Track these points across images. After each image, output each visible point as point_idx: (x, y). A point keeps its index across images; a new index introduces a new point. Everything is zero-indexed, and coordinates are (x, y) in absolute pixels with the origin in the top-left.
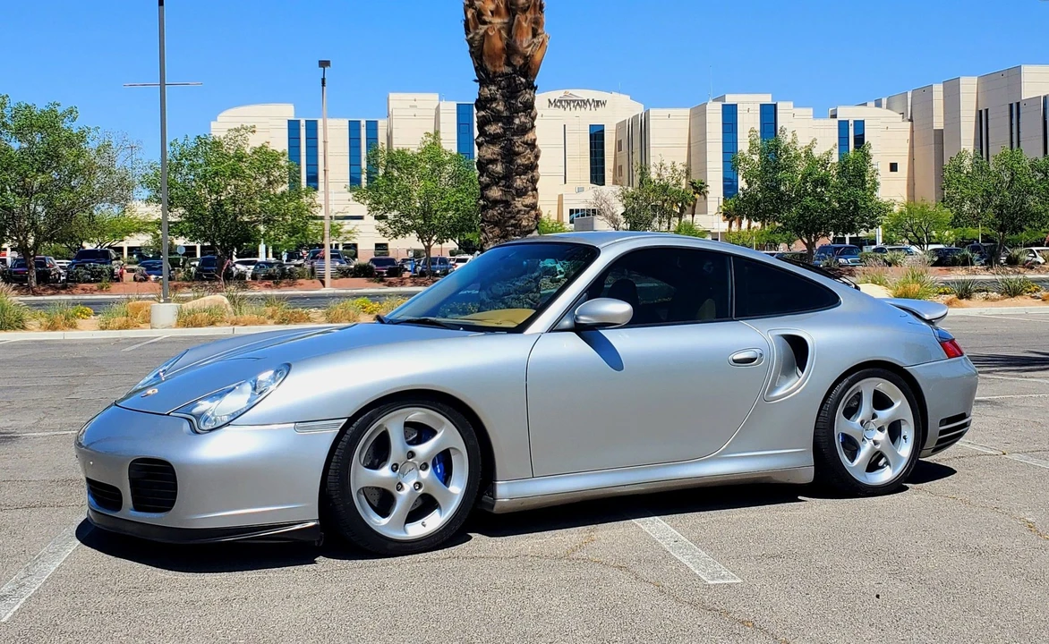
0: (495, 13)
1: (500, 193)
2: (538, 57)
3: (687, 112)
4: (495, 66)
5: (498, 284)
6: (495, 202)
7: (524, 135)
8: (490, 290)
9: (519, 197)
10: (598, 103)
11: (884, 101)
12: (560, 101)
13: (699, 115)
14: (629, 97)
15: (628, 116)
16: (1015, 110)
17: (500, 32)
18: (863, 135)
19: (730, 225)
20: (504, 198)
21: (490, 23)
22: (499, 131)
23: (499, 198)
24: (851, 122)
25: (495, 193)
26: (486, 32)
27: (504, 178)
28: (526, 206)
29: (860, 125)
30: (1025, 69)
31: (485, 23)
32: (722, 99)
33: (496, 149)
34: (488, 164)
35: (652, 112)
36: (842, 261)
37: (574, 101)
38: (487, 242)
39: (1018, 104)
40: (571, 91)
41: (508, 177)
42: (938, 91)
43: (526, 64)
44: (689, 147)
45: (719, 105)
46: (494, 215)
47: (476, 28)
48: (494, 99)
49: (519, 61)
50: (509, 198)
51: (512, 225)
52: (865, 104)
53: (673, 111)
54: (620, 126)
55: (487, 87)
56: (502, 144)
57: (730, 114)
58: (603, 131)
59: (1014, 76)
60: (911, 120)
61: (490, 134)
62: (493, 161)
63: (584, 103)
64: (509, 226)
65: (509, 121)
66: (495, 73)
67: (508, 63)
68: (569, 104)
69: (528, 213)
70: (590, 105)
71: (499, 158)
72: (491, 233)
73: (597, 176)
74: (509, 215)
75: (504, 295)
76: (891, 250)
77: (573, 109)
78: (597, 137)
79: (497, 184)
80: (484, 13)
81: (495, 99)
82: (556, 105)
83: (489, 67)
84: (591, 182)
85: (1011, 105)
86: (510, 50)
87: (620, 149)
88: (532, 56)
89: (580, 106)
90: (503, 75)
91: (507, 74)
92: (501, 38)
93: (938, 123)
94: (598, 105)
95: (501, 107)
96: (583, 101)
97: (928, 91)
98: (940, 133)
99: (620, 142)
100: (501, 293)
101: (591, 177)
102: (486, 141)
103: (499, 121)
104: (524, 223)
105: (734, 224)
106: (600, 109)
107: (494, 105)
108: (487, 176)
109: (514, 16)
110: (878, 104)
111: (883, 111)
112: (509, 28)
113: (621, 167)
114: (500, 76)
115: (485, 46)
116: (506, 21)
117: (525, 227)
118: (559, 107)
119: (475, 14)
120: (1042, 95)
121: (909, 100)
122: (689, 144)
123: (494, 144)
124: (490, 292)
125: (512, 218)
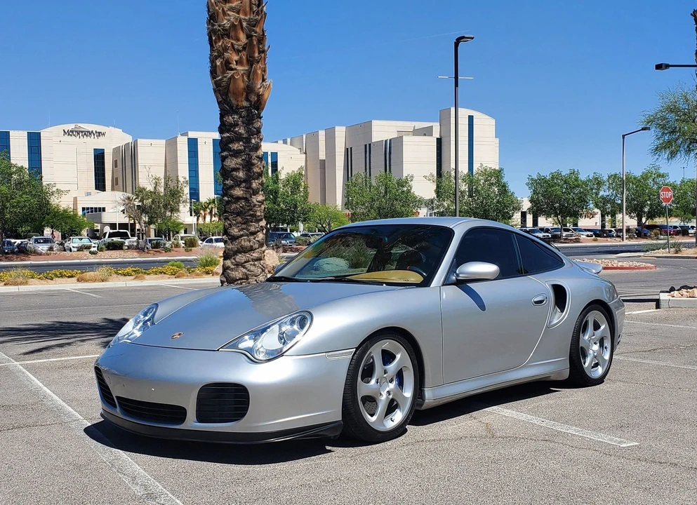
0: (239, 62)
1: (242, 192)
2: (266, 96)
3: (163, 142)
4: (238, 101)
5: (240, 255)
6: (238, 199)
7: (256, 151)
8: (234, 259)
9: (254, 195)
10: (99, 134)
11: (289, 140)
12: (71, 131)
13: (172, 146)
14: (121, 130)
15: (121, 143)
16: (368, 148)
17: (243, 76)
18: (277, 162)
19: (198, 219)
20: (245, 196)
21: (236, 69)
22: (240, 148)
23: (241, 196)
24: (269, 153)
25: (238, 192)
26: (233, 76)
27: (244, 181)
28: (259, 202)
29: (275, 155)
30: (375, 123)
31: (232, 69)
32: (186, 134)
33: (239, 160)
34: (232, 171)
35: (140, 141)
36: (283, 242)
37: (82, 132)
38: (231, 227)
39: (370, 145)
40: (79, 125)
41: (247, 181)
42: (322, 134)
43: (258, 100)
44: (166, 166)
45: (185, 139)
46: (237, 208)
47: (223, 72)
48: (236, 125)
49: (254, 98)
50: (248, 196)
51: (251, 215)
52: (277, 142)
53: (153, 141)
54: (116, 150)
55: (231, 116)
56: (243, 158)
57: (193, 144)
58: (103, 153)
59: (368, 127)
60: (305, 153)
61: (234, 150)
62: (237, 170)
63: (89, 133)
64: (248, 216)
65: (248, 140)
66: (237, 106)
67: (247, 99)
68: (78, 134)
69: (260, 206)
70: (94, 135)
71: (241, 167)
72: (235, 220)
73: (100, 185)
74: (249, 208)
75: (245, 262)
76: (312, 235)
77: (81, 137)
78: (99, 157)
79: (239, 186)
80: (231, 61)
81: (238, 125)
82: (69, 134)
83: (234, 102)
84: (96, 189)
85: (366, 145)
86: (249, 89)
87: (116, 166)
88: (262, 95)
89: (87, 136)
90: (244, 107)
91: (246, 107)
92: (243, 82)
93: (322, 156)
94: (99, 135)
95: (242, 131)
96: (89, 132)
97: (316, 135)
98: (323, 162)
99: (116, 162)
100: (243, 261)
101: (96, 185)
102: (230, 155)
103: (240, 141)
104: (258, 214)
105: (200, 218)
106: (101, 138)
107: (237, 129)
108: (231, 180)
109: (252, 66)
110: (285, 142)
111: (288, 147)
112: (249, 74)
113: (117, 179)
114: (241, 108)
115: (231, 86)
116: (247, 68)
117: (259, 216)
118: (71, 135)
119: (224, 62)
120: (384, 139)
121: (304, 140)
122: (166, 164)
123: (236, 157)
124: (233, 261)
125: (251, 210)
